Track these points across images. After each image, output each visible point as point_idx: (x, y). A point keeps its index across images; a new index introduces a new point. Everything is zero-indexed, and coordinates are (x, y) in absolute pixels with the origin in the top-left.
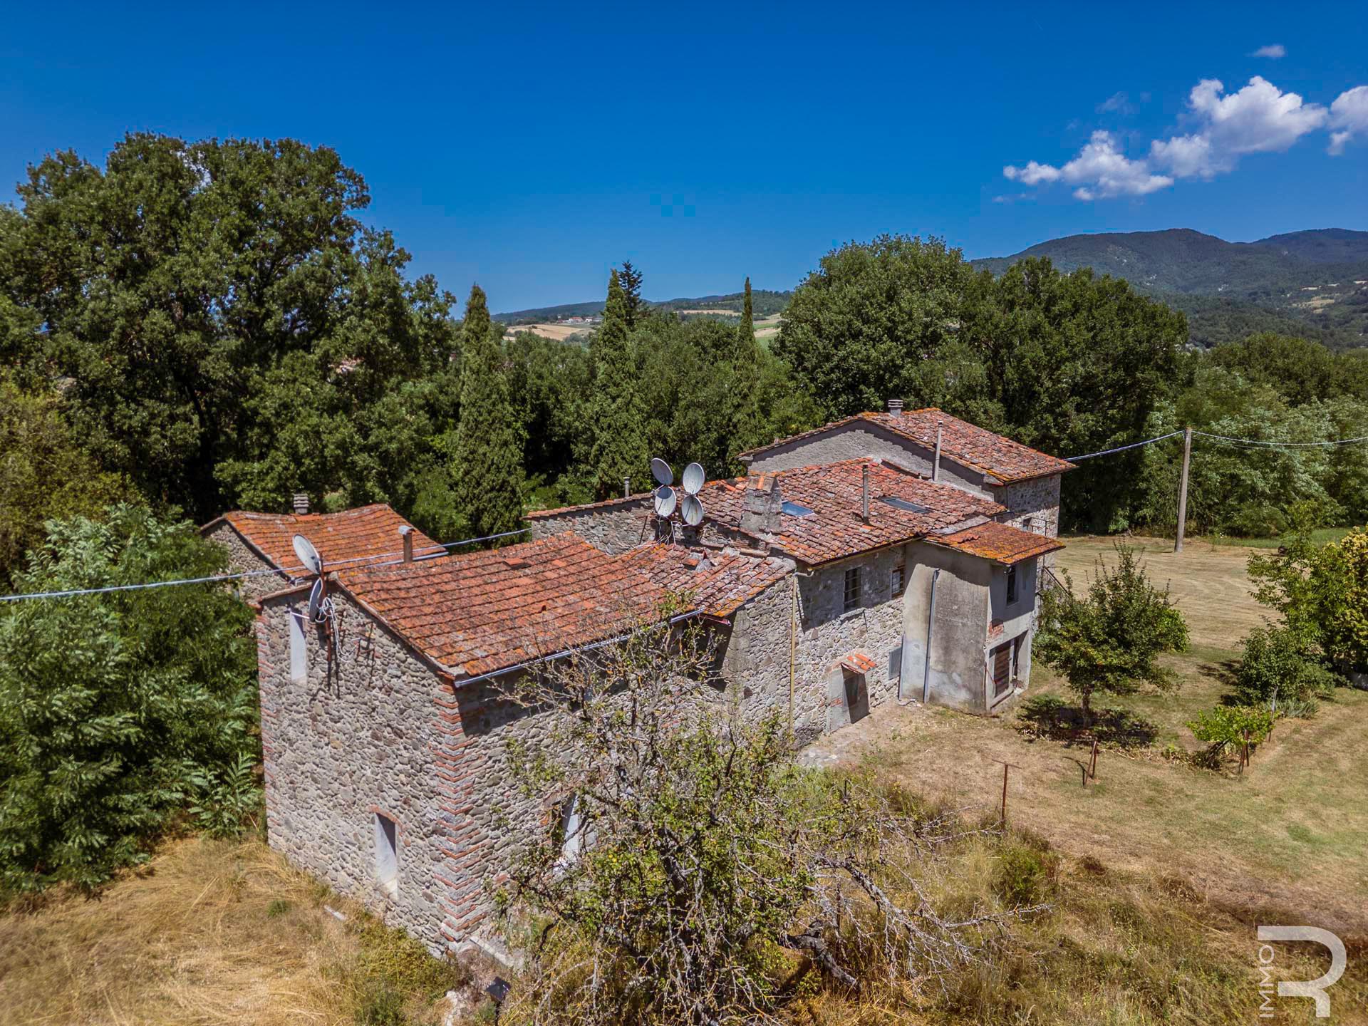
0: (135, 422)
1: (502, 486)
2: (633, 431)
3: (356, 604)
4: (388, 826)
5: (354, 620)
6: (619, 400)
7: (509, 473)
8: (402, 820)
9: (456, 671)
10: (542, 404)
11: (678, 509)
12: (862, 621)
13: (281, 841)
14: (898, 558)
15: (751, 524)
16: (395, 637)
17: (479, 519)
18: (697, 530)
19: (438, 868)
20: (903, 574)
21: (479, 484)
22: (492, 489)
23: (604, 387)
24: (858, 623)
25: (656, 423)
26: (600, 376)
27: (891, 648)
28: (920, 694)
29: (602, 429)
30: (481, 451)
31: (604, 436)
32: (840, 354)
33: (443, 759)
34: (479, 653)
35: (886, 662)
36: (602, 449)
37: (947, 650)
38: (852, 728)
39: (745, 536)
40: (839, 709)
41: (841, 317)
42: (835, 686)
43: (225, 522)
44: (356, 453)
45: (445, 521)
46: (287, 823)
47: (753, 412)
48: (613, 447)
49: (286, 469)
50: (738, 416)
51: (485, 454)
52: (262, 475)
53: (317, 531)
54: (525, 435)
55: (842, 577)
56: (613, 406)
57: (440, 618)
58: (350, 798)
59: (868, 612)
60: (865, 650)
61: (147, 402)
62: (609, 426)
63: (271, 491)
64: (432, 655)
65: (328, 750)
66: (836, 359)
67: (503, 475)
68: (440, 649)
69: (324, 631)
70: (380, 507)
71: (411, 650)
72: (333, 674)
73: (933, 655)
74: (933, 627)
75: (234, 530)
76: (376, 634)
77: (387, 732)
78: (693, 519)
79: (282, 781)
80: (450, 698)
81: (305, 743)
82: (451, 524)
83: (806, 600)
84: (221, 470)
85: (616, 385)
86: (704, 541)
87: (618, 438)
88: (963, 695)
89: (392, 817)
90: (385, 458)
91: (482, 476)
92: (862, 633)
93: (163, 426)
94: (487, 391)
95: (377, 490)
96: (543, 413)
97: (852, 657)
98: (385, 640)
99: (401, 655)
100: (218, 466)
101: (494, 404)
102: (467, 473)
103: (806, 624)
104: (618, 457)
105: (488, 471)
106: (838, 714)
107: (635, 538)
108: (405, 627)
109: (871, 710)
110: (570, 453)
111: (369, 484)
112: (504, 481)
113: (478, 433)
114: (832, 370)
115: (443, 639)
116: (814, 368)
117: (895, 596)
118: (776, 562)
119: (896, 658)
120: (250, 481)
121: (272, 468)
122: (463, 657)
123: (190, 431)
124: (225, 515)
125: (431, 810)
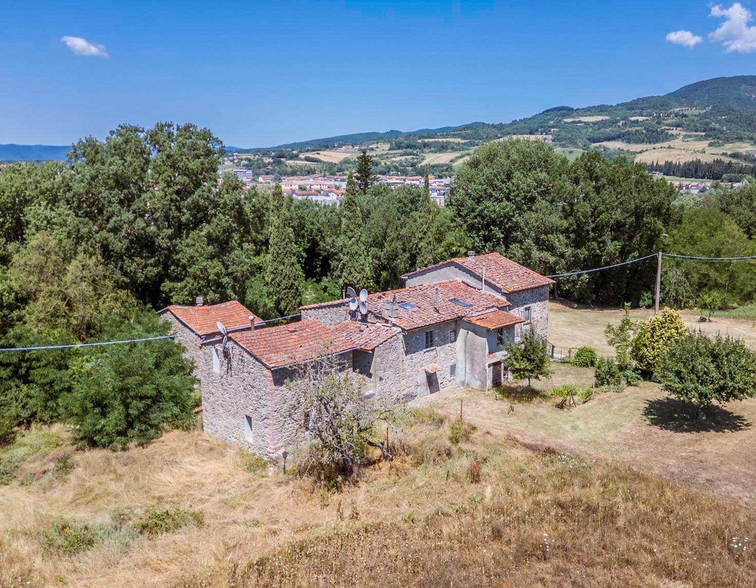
0: (132, 268)
1: (291, 286)
2: (360, 255)
3: (238, 345)
4: (249, 419)
5: (237, 350)
6: (353, 239)
7: (295, 280)
8: (254, 417)
9: (271, 366)
10: (313, 239)
11: (358, 307)
12: (435, 352)
13: (209, 430)
14: (453, 326)
15: (385, 314)
16: (252, 355)
17: (279, 304)
18: (366, 315)
19: (266, 430)
20: (456, 332)
21: (279, 285)
22: (286, 288)
23: (345, 232)
24: (433, 353)
25: (374, 250)
26: (343, 226)
27: (451, 364)
28: (463, 383)
29: (344, 255)
30: (280, 268)
31: (345, 258)
32: (480, 208)
33: (268, 394)
34: (279, 360)
35: (449, 370)
36: (344, 265)
37: (472, 365)
38: (430, 396)
39: (383, 318)
40: (424, 388)
41: (480, 187)
42: (422, 378)
43: (168, 310)
44: (223, 277)
45: (262, 304)
46: (212, 423)
47: (430, 242)
48: (350, 264)
49: (193, 285)
50: (421, 244)
51: (282, 270)
52: (182, 289)
53: (208, 314)
54: (305, 255)
55: (424, 335)
56: (350, 242)
57: (266, 349)
58: (236, 411)
59: (438, 349)
60: (437, 364)
61: (136, 259)
62: (348, 253)
63: (186, 296)
64: (264, 361)
65: (227, 395)
66: (477, 211)
67: (292, 280)
68: (266, 359)
69: (226, 354)
70: (234, 302)
71: (257, 359)
72: (229, 368)
73: (467, 366)
74: (467, 355)
75: (173, 314)
76: (245, 354)
77: (249, 387)
78: (364, 312)
79: (209, 408)
80: (270, 374)
81: (218, 394)
82: (265, 305)
83: (407, 344)
84: (164, 286)
85: (352, 231)
86: (369, 320)
87: (352, 259)
88: (479, 383)
89: (251, 416)
90: (236, 280)
91: (281, 281)
92: (435, 357)
93: (142, 269)
94: (283, 237)
95: (232, 294)
96: (315, 244)
97: (430, 368)
98: (248, 356)
99: (254, 361)
100: (163, 285)
101: (287, 244)
102: (273, 280)
103: (407, 353)
104: (352, 270)
105: (284, 279)
106: (425, 390)
107: (343, 319)
108: (255, 352)
109: (441, 389)
110: (329, 265)
111: (228, 291)
112: (292, 284)
113: (279, 259)
114: (475, 217)
115: (267, 356)
116: (466, 215)
117: (452, 342)
118: (394, 329)
119: (453, 369)
120: (177, 291)
121: (186, 286)
122: (274, 361)
123: (153, 271)
124: (168, 307)
125: (264, 411)
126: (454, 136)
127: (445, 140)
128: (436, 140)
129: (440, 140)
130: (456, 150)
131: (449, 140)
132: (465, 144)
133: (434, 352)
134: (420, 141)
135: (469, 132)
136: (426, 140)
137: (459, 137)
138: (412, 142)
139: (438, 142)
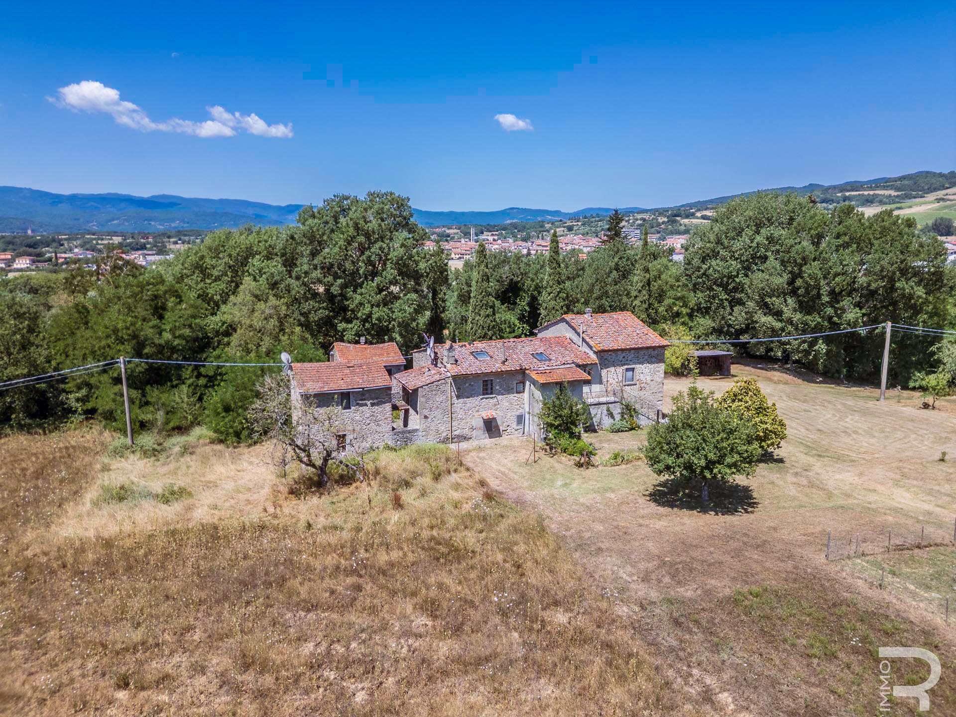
14: (519, 378)
20: (521, 385)
24: (493, 400)
27: (518, 413)
28: (528, 434)
35: (514, 419)
38: (489, 440)
39: (443, 364)
40: (481, 432)
42: (478, 423)
43: (334, 346)
53: (363, 351)
55: (481, 384)
59: (499, 397)
60: (498, 412)
70: (392, 344)
73: (530, 418)
74: (530, 407)
83: (458, 388)
92: (496, 405)
97: (487, 414)
103: (459, 397)
108: (299, 379)
109: (503, 435)
117: (517, 393)
119: (520, 418)
126: (885, 188)
127: (871, 193)
128: (861, 193)
129: (866, 193)
130: (885, 203)
131: (877, 192)
132: (898, 196)
133: (495, 400)
134: (839, 195)
135: (906, 182)
136: (847, 194)
137: (891, 189)
138: (829, 196)
139: (863, 195)
